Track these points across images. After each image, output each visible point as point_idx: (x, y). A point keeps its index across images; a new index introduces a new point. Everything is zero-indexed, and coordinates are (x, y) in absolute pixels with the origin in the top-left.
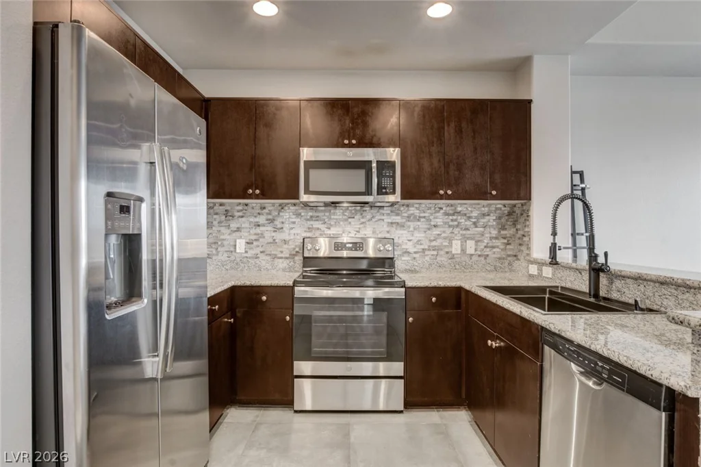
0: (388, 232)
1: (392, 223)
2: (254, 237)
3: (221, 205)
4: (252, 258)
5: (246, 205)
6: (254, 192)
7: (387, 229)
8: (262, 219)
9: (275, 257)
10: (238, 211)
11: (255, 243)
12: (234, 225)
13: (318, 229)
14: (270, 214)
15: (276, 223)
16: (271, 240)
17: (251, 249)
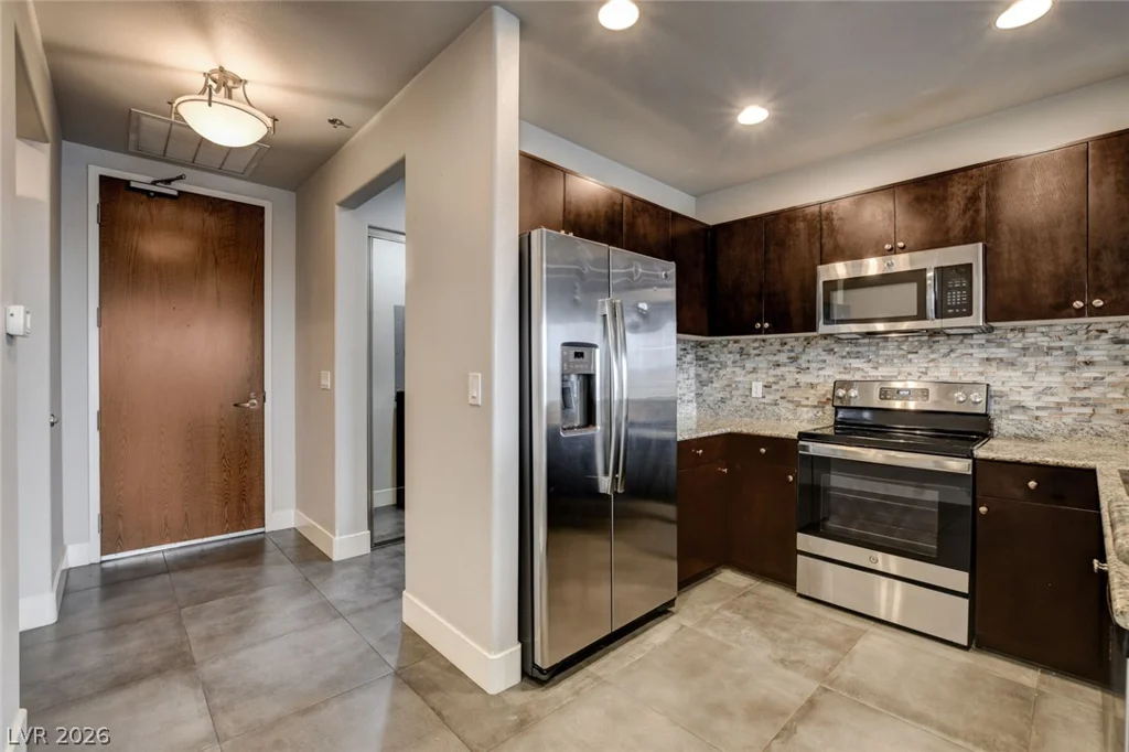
0: (981, 374)
1: (987, 359)
2: (772, 380)
3: (736, 342)
4: (771, 404)
5: (764, 341)
6: (762, 326)
7: (981, 369)
8: (782, 358)
9: (799, 405)
10: (755, 349)
11: (774, 387)
12: (749, 365)
13: (859, 369)
14: (792, 351)
15: (800, 361)
16: (794, 384)
17: (769, 393)
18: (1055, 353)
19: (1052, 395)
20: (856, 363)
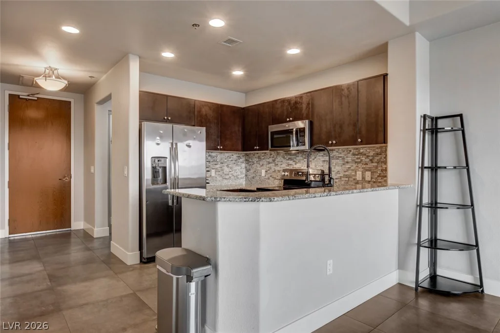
0: (322, 166)
1: (324, 161)
2: (268, 169)
3: (257, 153)
4: (267, 179)
5: (265, 153)
7: (322, 164)
8: (271, 160)
9: (275, 179)
10: (263, 156)
11: (268, 172)
12: (261, 163)
13: (291, 165)
14: (273, 157)
15: (276, 161)
16: (274, 170)
17: (267, 174)
18: (340, 158)
19: (339, 174)
20: (291, 162)
